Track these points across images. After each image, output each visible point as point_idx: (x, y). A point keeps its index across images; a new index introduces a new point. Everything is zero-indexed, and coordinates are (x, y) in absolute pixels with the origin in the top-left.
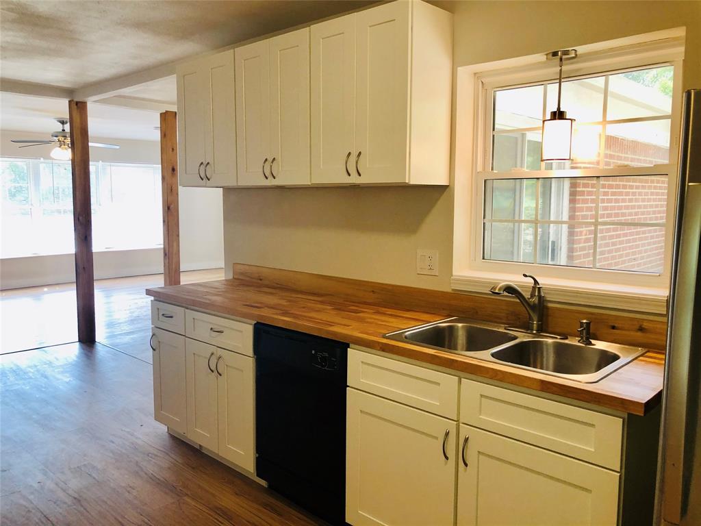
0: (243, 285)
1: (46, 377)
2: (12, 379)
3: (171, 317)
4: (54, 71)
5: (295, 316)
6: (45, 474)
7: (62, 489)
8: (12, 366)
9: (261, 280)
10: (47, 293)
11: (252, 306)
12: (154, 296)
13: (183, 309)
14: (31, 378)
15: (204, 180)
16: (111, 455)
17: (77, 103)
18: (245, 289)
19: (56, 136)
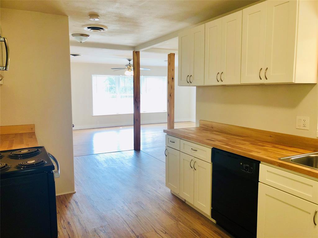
0: (205, 130)
1: (123, 163)
2: (111, 163)
3: (174, 142)
4: (129, 40)
5: (232, 146)
6: (124, 203)
7: (130, 210)
8: (110, 158)
9: (212, 128)
10: (121, 129)
11: (210, 140)
12: (167, 133)
13: (179, 139)
14: (117, 163)
15: (189, 83)
16: (148, 199)
17: (136, 52)
18: (206, 132)
19: (127, 66)
